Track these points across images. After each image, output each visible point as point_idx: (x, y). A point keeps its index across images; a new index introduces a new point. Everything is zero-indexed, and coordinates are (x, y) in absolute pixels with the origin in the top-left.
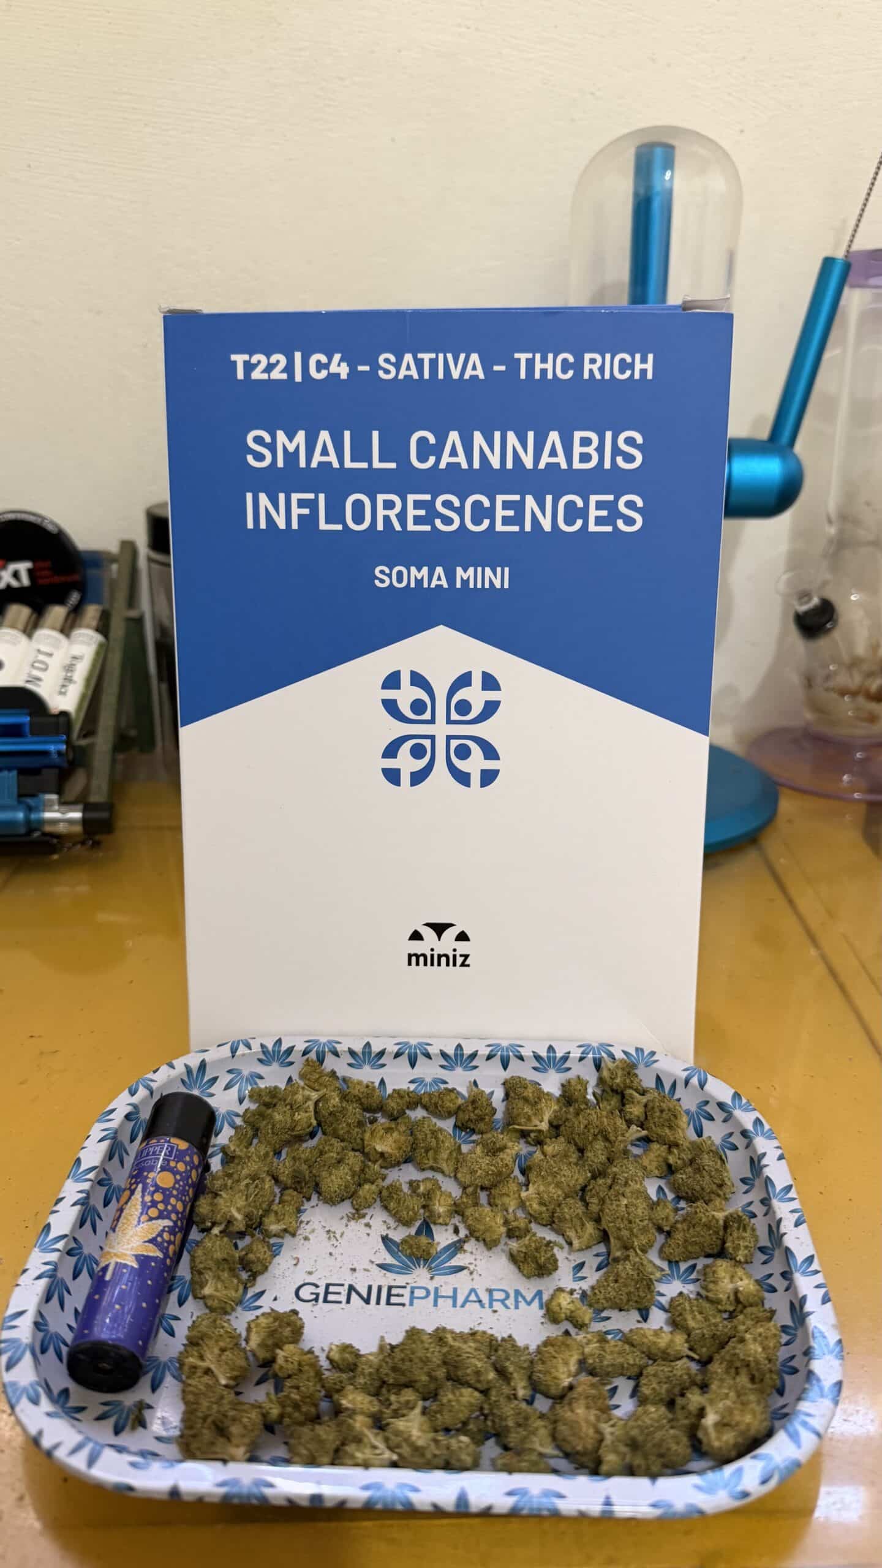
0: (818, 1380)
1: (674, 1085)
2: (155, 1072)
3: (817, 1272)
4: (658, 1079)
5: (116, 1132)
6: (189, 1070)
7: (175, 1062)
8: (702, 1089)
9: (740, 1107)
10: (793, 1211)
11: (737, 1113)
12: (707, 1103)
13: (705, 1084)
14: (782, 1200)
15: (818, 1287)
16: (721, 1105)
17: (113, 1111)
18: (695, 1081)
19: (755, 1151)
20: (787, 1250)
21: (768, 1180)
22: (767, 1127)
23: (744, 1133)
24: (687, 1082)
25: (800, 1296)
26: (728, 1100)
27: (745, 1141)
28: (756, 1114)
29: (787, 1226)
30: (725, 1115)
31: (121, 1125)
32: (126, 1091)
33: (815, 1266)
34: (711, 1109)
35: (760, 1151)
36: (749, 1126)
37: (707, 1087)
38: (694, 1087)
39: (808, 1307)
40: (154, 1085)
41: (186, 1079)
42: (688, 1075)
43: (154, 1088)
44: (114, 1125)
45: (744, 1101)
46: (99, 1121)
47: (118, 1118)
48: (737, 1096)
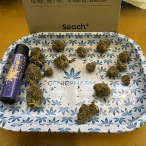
1: (121, 40)
2: (18, 40)
4: (118, 39)
6: (25, 40)
7: (22, 38)
8: (127, 41)
9: (135, 44)
11: (135, 46)
12: (128, 43)
16: (131, 44)
18: (126, 39)
20: (145, 75)
21: (141, 60)
23: (136, 50)
24: (124, 39)
30: (132, 46)
31: (11, 52)
32: (12, 45)
34: (129, 45)
35: (139, 53)
36: (137, 48)
44: (9, 52)
47: (10, 50)
48: (134, 42)
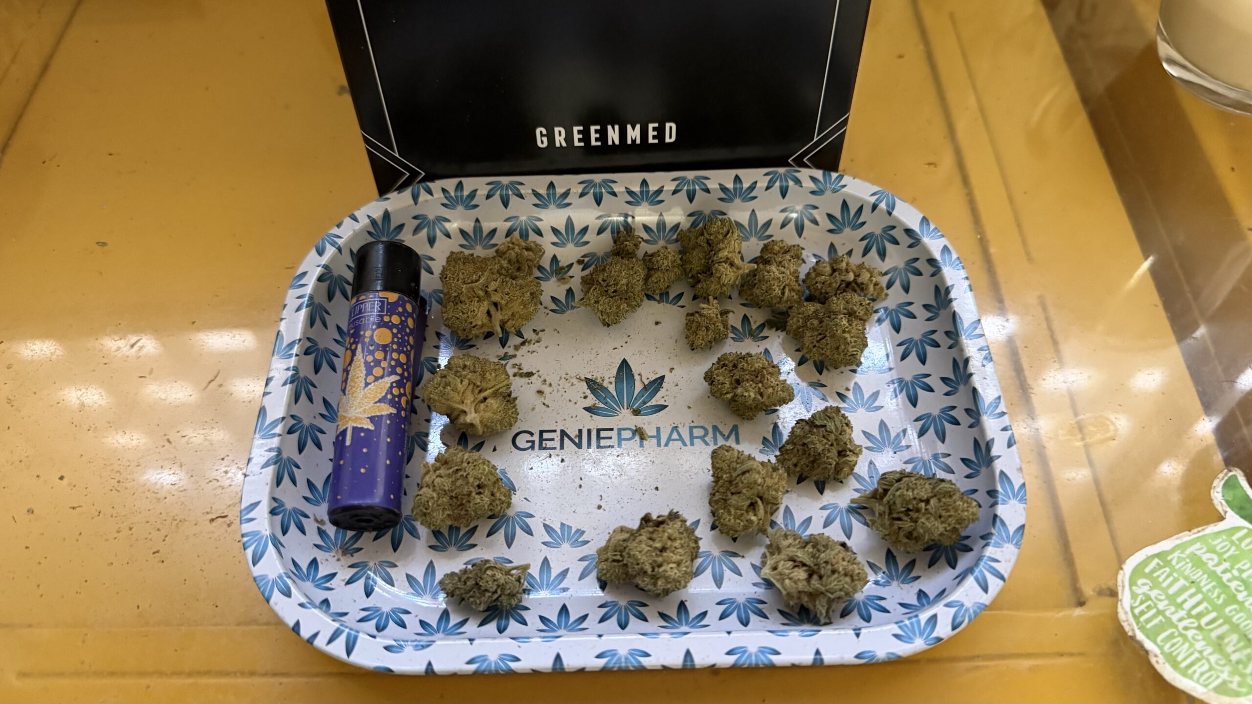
0: (1003, 523)
1: (861, 209)
2: (339, 226)
3: (1003, 414)
4: (845, 205)
5: (311, 297)
6: (373, 222)
7: (357, 214)
8: (890, 214)
9: (928, 234)
10: (981, 349)
11: (926, 240)
12: (893, 227)
13: (893, 208)
14: (970, 337)
15: (1005, 429)
16: (909, 232)
17: (304, 274)
18: (883, 205)
19: (942, 280)
20: (975, 390)
22: (954, 256)
23: (932, 261)
24: (875, 207)
25: (988, 438)
26: (915, 226)
27: (932, 270)
28: (943, 242)
29: (975, 365)
30: (912, 241)
31: (315, 289)
32: (313, 252)
33: (1002, 408)
34: (897, 233)
36: (937, 255)
37: (895, 213)
38: (882, 210)
39: (994, 452)
40: (340, 242)
41: (372, 230)
42: (877, 200)
43: (341, 246)
44: (308, 290)
45: (932, 227)
46: (292, 287)
47: (311, 281)
48: (925, 220)
